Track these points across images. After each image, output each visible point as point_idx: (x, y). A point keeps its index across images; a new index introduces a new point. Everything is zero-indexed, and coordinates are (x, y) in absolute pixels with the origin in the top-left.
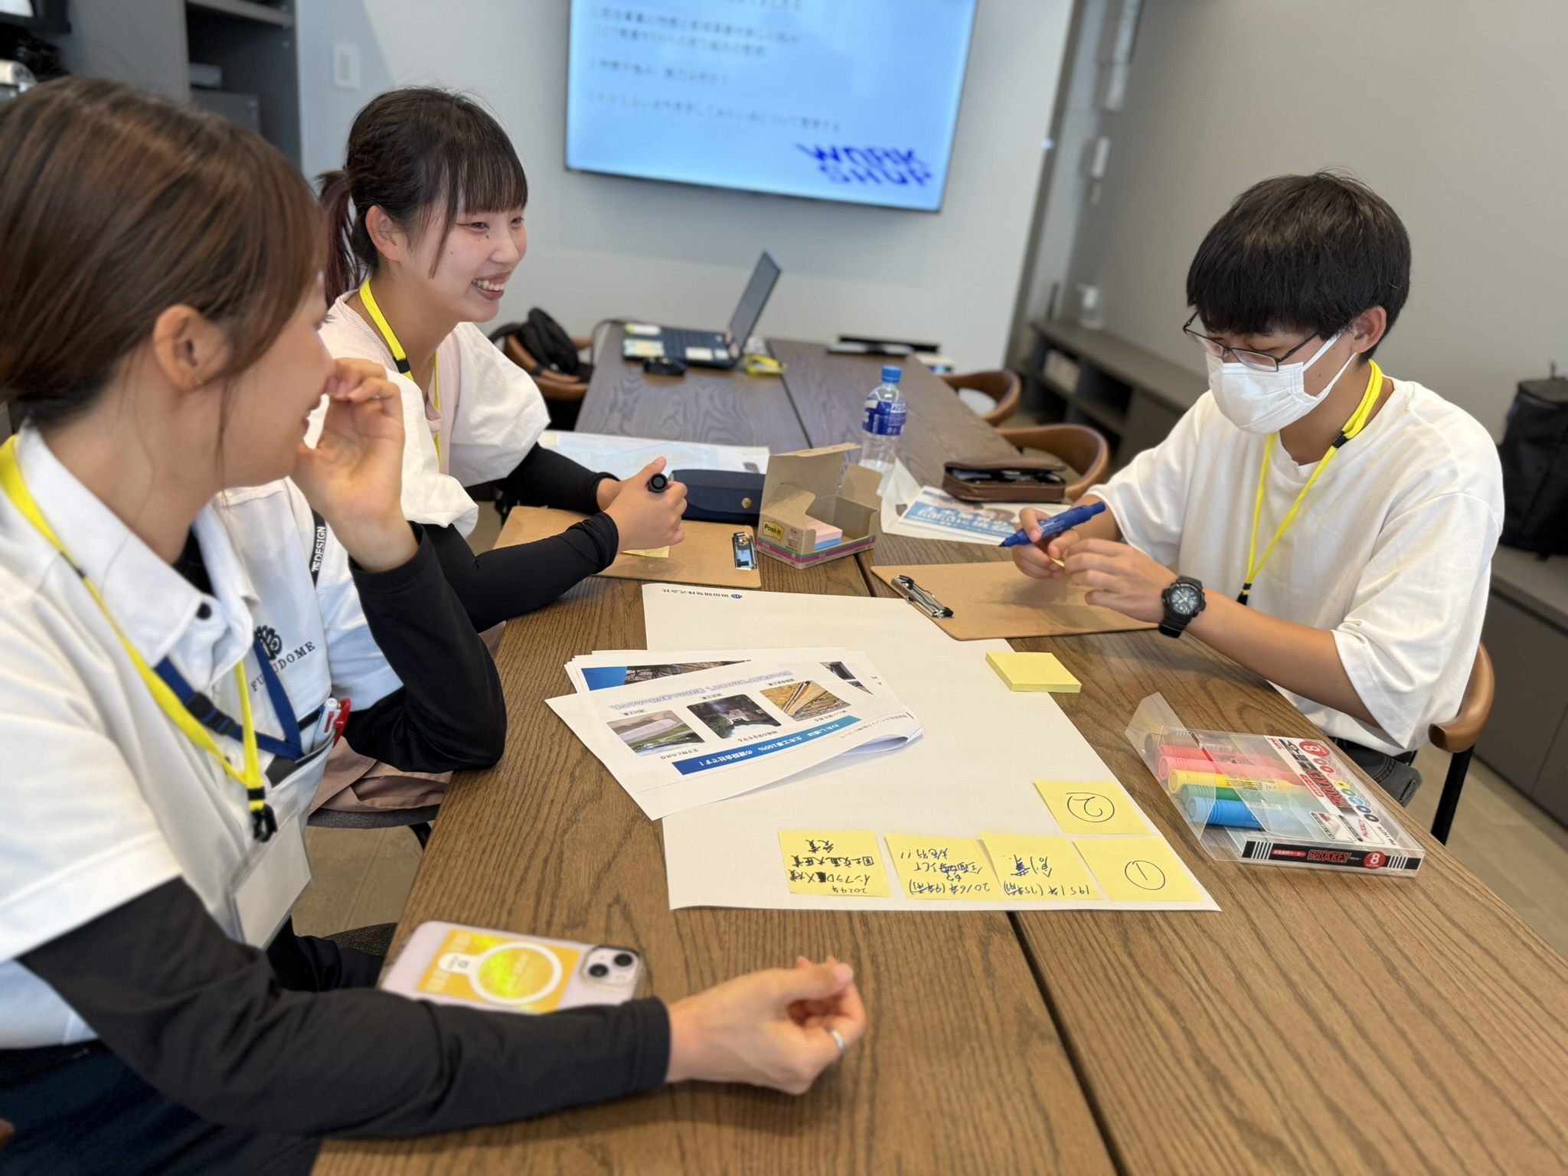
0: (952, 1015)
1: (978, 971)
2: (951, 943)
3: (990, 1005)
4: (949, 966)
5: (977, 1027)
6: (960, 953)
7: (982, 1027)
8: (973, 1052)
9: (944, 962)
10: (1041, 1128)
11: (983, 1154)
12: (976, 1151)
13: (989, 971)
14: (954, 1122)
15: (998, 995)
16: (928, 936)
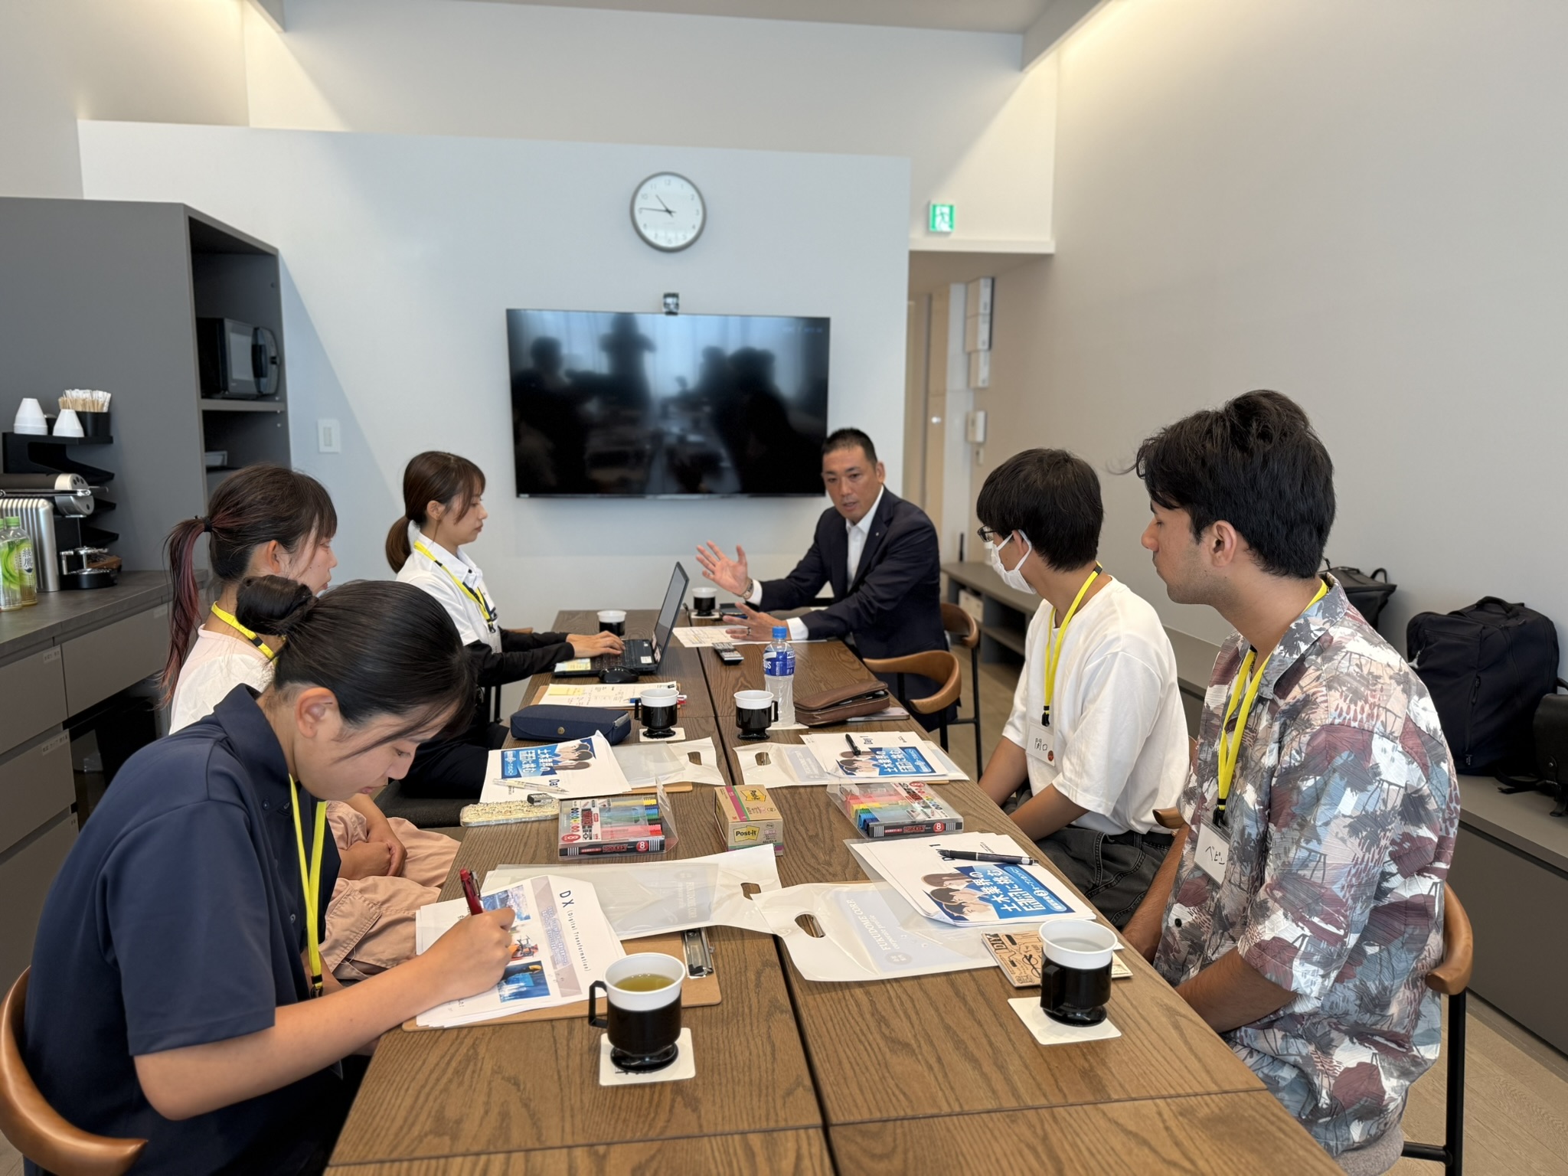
0: (730, 1007)
1: (752, 986)
2: (738, 975)
3: (754, 1001)
4: (734, 986)
5: (743, 1011)
6: (743, 979)
7: (747, 1010)
8: (738, 1021)
9: (732, 984)
10: (768, 1049)
11: (731, 1063)
12: (728, 1061)
13: (758, 985)
14: (718, 1052)
15: (760, 995)
16: (725, 973)
